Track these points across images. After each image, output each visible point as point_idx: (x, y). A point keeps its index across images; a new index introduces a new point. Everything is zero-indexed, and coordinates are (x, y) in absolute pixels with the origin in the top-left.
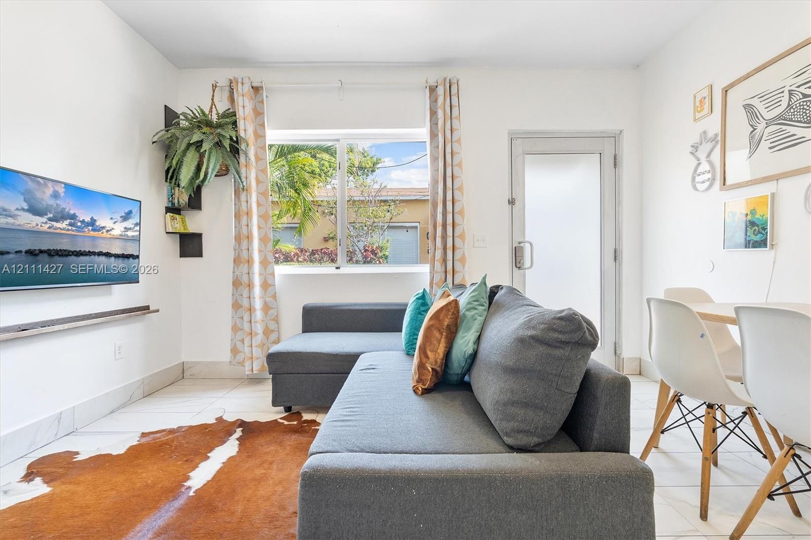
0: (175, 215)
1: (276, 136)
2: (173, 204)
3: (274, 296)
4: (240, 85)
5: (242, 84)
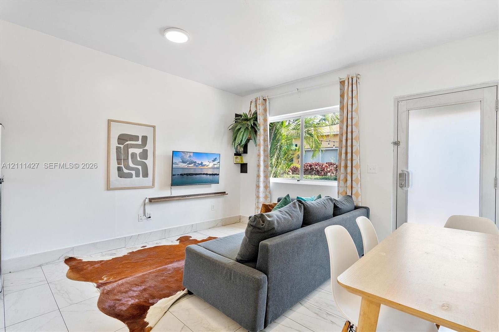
0: (237, 156)
1: (271, 119)
2: (237, 152)
3: (270, 192)
4: (258, 100)
5: (259, 99)
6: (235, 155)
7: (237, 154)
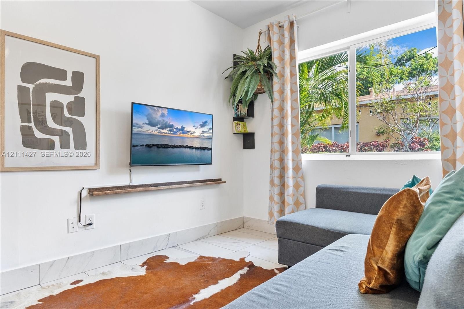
6: (235, 119)
7: (238, 119)
